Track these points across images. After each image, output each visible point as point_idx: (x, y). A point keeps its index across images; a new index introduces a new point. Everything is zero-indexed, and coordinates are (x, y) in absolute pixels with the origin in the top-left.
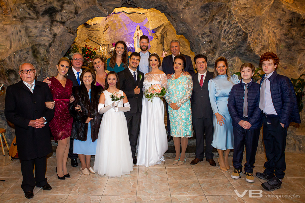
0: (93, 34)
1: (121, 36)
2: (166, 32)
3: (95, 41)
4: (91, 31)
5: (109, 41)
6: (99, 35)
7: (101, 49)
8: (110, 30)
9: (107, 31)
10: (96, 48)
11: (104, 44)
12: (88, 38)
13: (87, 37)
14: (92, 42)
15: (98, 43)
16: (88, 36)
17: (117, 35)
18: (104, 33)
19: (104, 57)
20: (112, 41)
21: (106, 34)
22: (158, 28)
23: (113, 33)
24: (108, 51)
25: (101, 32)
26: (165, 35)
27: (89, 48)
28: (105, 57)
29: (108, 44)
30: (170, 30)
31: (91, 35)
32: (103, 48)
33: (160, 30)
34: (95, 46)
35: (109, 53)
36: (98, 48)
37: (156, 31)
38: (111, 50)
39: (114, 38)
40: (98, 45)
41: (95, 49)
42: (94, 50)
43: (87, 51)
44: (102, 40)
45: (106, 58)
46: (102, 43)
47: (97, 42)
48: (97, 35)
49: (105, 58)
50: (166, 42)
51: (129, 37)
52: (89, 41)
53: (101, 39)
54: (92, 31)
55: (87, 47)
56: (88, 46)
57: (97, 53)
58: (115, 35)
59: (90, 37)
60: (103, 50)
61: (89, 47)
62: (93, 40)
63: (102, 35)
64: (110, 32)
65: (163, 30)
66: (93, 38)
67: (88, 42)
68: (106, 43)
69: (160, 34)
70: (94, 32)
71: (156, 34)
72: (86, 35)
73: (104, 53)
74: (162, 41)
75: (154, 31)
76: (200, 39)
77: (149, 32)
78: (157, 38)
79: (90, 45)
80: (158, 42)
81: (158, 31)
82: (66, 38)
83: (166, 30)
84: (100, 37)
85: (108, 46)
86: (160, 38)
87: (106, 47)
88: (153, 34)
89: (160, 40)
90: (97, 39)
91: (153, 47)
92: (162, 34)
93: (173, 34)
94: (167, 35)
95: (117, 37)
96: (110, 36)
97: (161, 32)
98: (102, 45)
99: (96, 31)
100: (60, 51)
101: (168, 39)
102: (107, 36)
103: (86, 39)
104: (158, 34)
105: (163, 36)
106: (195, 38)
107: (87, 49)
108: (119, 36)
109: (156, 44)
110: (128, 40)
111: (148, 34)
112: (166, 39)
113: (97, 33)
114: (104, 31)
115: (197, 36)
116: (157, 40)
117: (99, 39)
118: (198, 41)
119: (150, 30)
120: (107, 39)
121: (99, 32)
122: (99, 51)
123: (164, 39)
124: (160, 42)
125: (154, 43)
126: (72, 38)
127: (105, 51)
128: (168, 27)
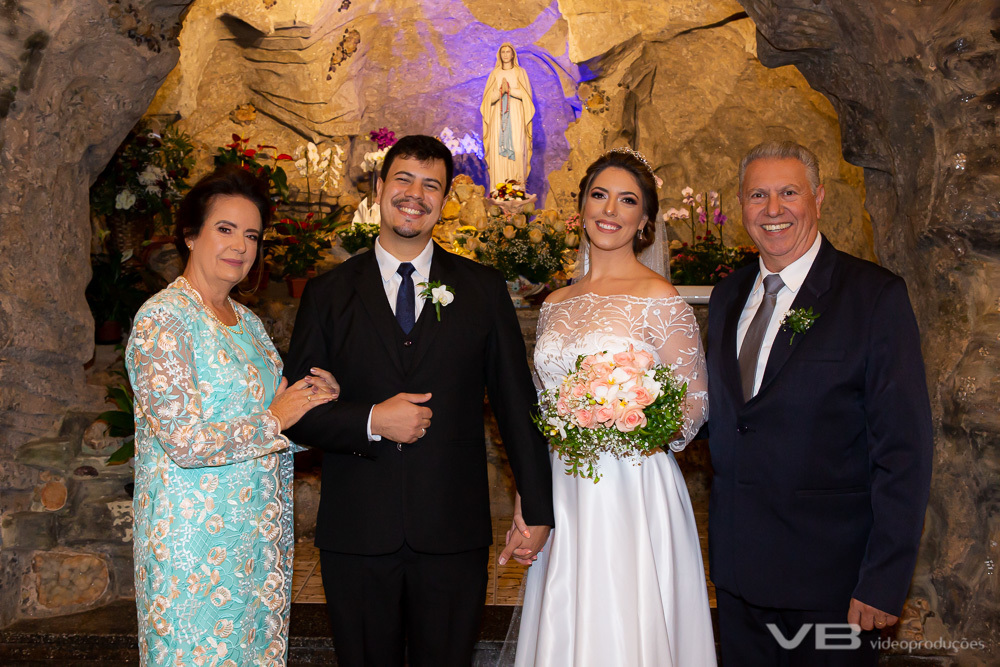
0: (273, 79)
1: (416, 98)
2: (649, 78)
3: (286, 117)
4: (263, 66)
5: (355, 119)
6: (303, 88)
7: (313, 155)
8: (364, 66)
9: (349, 66)
10: (289, 154)
11: (333, 134)
12: (251, 103)
13: (239, 95)
14: (267, 123)
15: (300, 127)
16: (251, 93)
17: (397, 91)
18: (329, 78)
19: (329, 201)
20: (370, 120)
21: (341, 82)
22: (609, 57)
23: (377, 79)
24: (348, 173)
25: (318, 69)
26: (642, 96)
27: (253, 152)
28: (333, 202)
29: (352, 138)
30: (668, 66)
31: (262, 88)
32: (327, 153)
33: (622, 66)
34: (280, 142)
35: (354, 184)
36: (298, 152)
37: (601, 69)
38: (368, 162)
39: (382, 109)
40: (299, 138)
41: (283, 157)
42: (280, 164)
44: (321, 114)
45: (337, 205)
46: (318, 127)
47: (295, 122)
48: (295, 86)
49: (333, 207)
50: (649, 129)
51: (458, 103)
52: (253, 116)
53: (315, 107)
54: (271, 66)
55: (243, 145)
56: (246, 141)
57: (291, 178)
58: (385, 90)
59: (258, 99)
60: (325, 164)
61: (252, 145)
62: (276, 112)
63: (319, 85)
64: (362, 76)
65: (632, 70)
66: (274, 100)
67: (248, 122)
68: (340, 131)
69: (620, 85)
70: (280, 69)
71: (602, 89)
72: (236, 88)
73: (327, 177)
74: (629, 122)
75: (589, 72)
76: (928, 78)
77: (564, 79)
78: (602, 106)
79: (255, 136)
80: (609, 127)
81: (610, 71)
82: (106, 66)
83: (652, 67)
84: (309, 98)
85: (348, 144)
86: (618, 106)
87: (340, 151)
88: (586, 85)
89: (617, 115)
90: (297, 105)
91: (581, 152)
92: (628, 87)
93: (684, 87)
94: (651, 92)
95: (395, 99)
96: (361, 93)
97: (625, 77)
98: (317, 139)
99: (291, 67)
100: (73, 148)
101: (657, 115)
102: (344, 93)
103: (238, 108)
104: (610, 85)
105: (636, 97)
106: (894, 74)
107: (241, 158)
108: (407, 97)
109: (600, 137)
110: (451, 119)
111: (556, 87)
112: (647, 115)
113: (294, 77)
114: (330, 69)
115: (910, 60)
116: (602, 115)
117: (306, 106)
118: (913, 95)
119: (566, 64)
120: (347, 107)
121: (306, 73)
122: (303, 168)
123: (640, 112)
124: (617, 130)
125: (587, 134)
126: (144, 68)
127: (337, 168)
128: (662, 54)
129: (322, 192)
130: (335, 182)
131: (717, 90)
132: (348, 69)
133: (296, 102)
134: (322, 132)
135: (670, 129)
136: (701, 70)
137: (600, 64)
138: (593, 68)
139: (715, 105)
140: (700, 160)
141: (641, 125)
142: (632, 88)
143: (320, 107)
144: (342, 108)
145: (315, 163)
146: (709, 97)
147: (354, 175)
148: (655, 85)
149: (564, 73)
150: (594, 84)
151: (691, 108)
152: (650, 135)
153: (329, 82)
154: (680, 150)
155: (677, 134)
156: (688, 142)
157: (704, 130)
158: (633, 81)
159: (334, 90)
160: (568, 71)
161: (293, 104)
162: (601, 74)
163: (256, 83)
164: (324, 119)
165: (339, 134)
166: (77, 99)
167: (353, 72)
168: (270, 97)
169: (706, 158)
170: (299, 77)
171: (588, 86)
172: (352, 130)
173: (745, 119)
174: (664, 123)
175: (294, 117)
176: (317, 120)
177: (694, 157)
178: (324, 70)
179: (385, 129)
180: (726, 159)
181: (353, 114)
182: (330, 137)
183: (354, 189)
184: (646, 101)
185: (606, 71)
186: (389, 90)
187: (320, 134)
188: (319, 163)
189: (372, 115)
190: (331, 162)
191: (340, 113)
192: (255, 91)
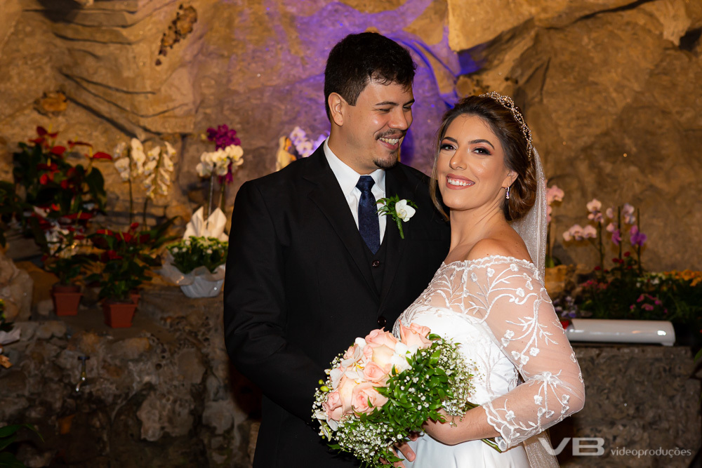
0: (90, 62)
1: (261, 91)
2: (541, 72)
3: (104, 108)
4: (78, 45)
5: (188, 114)
6: (126, 74)
7: (138, 154)
8: (200, 51)
9: (182, 50)
10: (106, 151)
11: (162, 130)
12: (61, 91)
13: (47, 80)
14: (78, 115)
15: (122, 121)
16: (61, 79)
17: (239, 83)
18: (158, 63)
19: (154, 211)
20: (207, 117)
21: (173, 68)
22: (496, 45)
23: (215, 68)
24: (177, 178)
25: (145, 51)
26: (532, 94)
27: (62, 149)
28: (159, 212)
29: (184, 136)
30: (565, 57)
31: (76, 72)
32: (155, 152)
33: (510, 57)
34: (98, 140)
35: (185, 193)
36: (119, 150)
37: (486, 60)
38: (206, 164)
39: (220, 104)
40: (119, 135)
41: (100, 156)
42: (95, 164)
43: (46, 168)
44: (146, 106)
45: (164, 217)
46: (144, 122)
47: (116, 115)
48: (116, 71)
49: (159, 219)
50: (539, 132)
51: (311, 99)
52: (63, 106)
53: (141, 98)
54: (87, 46)
55: (50, 141)
56: (54, 135)
57: (109, 182)
58: (224, 81)
59: (70, 86)
60: (152, 165)
61: (61, 141)
62: (92, 102)
63: (147, 70)
64: (197, 63)
65: (522, 61)
66: (91, 87)
67: (56, 114)
68: (169, 128)
69: (507, 79)
70: (99, 50)
71: (485, 84)
72: (43, 71)
73: (154, 181)
75: (472, 63)
77: (439, 73)
79: (66, 131)
81: (496, 62)
83: (545, 58)
84: (134, 86)
85: (179, 144)
87: (171, 150)
88: (466, 79)
90: (118, 94)
92: (516, 82)
93: (582, 82)
94: (542, 89)
95: (236, 93)
96: (195, 84)
97: (513, 70)
98: (143, 136)
99: (112, 47)
101: (548, 116)
102: (176, 82)
103: (45, 95)
104: (496, 79)
105: (524, 94)
107: (46, 156)
108: (251, 90)
110: (302, 118)
111: (428, 82)
112: (538, 115)
113: (116, 60)
114: (161, 52)
117: (129, 96)
119: (443, 53)
120: (179, 100)
121: (131, 55)
122: (125, 169)
123: (531, 112)
127: (167, 171)
128: (558, 44)
129: (148, 199)
130: (164, 188)
131: (623, 87)
132: (181, 54)
133: (117, 90)
134: (149, 127)
135: (564, 133)
136: (605, 62)
137: (484, 54)
138: (477, 57)
139: (621, 105)
140: (600, 170)
142: (521, 82)
143: (147, 98)
144: (172, 100)
145: (140, 164)
146: (614, 95)
147: (184, 182)
148: (548, 81)
149: (439, 65)
150: (476, 77)
151: (590, 109)
152: (541, 139)
153: (158, 68)
154: (576, 158)
155: (572, 138)
156: (586, 149)
157: (606, 134)
158: (522, 75)
159: (164, 77)
160: (445, 61)
161: (113, 92)
162: (486, 65)
163: (68, 66)
164: (151, 111)
165: (169, 131)
167: (188, 58)
168: (85, 84)
169: (608, 168)
170: (122, 60)
171: (468, 80)
172: (185, 127)
173: (657, 121)
174: (557, 126)
175: (114, 108)
176: (143, 113)
177: (593, 166)
178: (152, 53)
179: (225, 126)
180: (633, 169)
181: (185, 108)
182: (158, 134)
183: (184, 199)
184: (537, 100)
185: (491, 62)
186: (229, 81)
187: (146, 130)
188: (144, 164)
189: (208, 111)
190: (160, 163)
191: (171, 105)
192: (67, 76)
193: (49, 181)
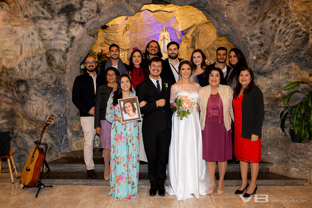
0: (110, 36)
1: (143, 39)
2: (198, 33)
4: (108, 33)
5: (129, 45)
6: (117, 38)
8: (131, 32)
9: (127, 33)
13: (102, 40)
16: (105, 40)
17: (138, 38)
18: (123, 36)
20: (132, 45)
21: (126, 37)
22: (188, 29)
23: (134, 35)
25: (120, 34)
27: (106, 53)
29: (128, 49)
30: (202, 31)
31: (108, 38)
32: (124, 54)
33: (191, 31)
37: (186, 32)
39: (135, 42)
43: (103, 57)
46: (121, 47)
48: (115, 38)
50: (198, 45)
52: (105, 45)
53: (120, 43)
54: (110, 33)
55: (104, 52)
56: (104, 51)
59: (106, 41)
63: (121, 37)
64: (130, 35)
65: (194, 32)
66: (110, 41)
67: (104, 46)
68: (126, 48)
69: (191, 36)
70: (112, 34)
71: (187, 37)
72: (102, 38)
73: (124, 59)
74: (193, 44)
75: (183, 33)
76: (248, 41)
77: (178, 34)
78: (187, 41)
79: (106, 50)
80: (188, 46)
81: (188, 32)
82: (85, 41)
83: (198, 31)
84: (119, 41)
85: (128, 51)
86: (190, 41)
89: (190, 43)
91: (182, 51)
93: (206, 35)
94: (198, 37)
95: (138, 40)
96: (130, 39)
97: (192, 34)
99: (114, 33)
100: (78, 58)
101: (200, 42)
102: (126, 39)
103: (102, 43)
104: (189, 36)
105: (195, 38)
106: (242, 40)
107: (103, 55)
108: (141, 39)
109: (186, 48)
111: (176, 36)
112: (197, 42)
115: (245, 38)
116: (187, 43)
118: (246, 44)
119: (178, 31)
120: (127, 42)
121: (118, 35)
123: (196, 42)
124: (190, 46)
125: (183, 48)
126: (92, 42)
127: (126, 57)
128: (201, 28)
130: (126, 60)
131: (214, 36)
133: (115, 41)
135: (203, 45)
136: (210, 32)
138: (184, 32)
139: (213, 40)
140: (210, 52)
141: (196, 45)
142: (194, 36)
144: (126, 43)
146: (212, 38)
148: (199, 35)
150: (185, 35)
151: (208, 40)
152: (198, 47)
154: (206, 50)
155: (205, 46)
156: (207, 48)
157: (211, 45)
158: (194, 34)
159: (124, 38)
162: (186, 33)
163: (106, 37)
164: (123, 45)
166: (79, 48)
167: (128, 34)
168: (109, 41)
169: (212, 52)
170: (116, 36)
171: (183, 36)
172: (128, 47)
173: (220, 43)
174: (202, 44)
177: (209, 52)
178: (122, 34)
179: (136, 47)
182: (123, 49)
184: (197, 39)
186: (137, 37)
187: (121, 49)
188: (122, 56)
189: (133, 43)
190: (124, 55)
191: (126, 44)
192: (106, 39)
193: (104, 60)
